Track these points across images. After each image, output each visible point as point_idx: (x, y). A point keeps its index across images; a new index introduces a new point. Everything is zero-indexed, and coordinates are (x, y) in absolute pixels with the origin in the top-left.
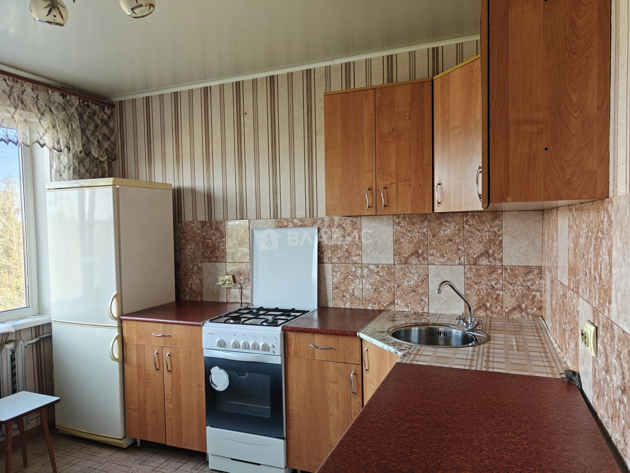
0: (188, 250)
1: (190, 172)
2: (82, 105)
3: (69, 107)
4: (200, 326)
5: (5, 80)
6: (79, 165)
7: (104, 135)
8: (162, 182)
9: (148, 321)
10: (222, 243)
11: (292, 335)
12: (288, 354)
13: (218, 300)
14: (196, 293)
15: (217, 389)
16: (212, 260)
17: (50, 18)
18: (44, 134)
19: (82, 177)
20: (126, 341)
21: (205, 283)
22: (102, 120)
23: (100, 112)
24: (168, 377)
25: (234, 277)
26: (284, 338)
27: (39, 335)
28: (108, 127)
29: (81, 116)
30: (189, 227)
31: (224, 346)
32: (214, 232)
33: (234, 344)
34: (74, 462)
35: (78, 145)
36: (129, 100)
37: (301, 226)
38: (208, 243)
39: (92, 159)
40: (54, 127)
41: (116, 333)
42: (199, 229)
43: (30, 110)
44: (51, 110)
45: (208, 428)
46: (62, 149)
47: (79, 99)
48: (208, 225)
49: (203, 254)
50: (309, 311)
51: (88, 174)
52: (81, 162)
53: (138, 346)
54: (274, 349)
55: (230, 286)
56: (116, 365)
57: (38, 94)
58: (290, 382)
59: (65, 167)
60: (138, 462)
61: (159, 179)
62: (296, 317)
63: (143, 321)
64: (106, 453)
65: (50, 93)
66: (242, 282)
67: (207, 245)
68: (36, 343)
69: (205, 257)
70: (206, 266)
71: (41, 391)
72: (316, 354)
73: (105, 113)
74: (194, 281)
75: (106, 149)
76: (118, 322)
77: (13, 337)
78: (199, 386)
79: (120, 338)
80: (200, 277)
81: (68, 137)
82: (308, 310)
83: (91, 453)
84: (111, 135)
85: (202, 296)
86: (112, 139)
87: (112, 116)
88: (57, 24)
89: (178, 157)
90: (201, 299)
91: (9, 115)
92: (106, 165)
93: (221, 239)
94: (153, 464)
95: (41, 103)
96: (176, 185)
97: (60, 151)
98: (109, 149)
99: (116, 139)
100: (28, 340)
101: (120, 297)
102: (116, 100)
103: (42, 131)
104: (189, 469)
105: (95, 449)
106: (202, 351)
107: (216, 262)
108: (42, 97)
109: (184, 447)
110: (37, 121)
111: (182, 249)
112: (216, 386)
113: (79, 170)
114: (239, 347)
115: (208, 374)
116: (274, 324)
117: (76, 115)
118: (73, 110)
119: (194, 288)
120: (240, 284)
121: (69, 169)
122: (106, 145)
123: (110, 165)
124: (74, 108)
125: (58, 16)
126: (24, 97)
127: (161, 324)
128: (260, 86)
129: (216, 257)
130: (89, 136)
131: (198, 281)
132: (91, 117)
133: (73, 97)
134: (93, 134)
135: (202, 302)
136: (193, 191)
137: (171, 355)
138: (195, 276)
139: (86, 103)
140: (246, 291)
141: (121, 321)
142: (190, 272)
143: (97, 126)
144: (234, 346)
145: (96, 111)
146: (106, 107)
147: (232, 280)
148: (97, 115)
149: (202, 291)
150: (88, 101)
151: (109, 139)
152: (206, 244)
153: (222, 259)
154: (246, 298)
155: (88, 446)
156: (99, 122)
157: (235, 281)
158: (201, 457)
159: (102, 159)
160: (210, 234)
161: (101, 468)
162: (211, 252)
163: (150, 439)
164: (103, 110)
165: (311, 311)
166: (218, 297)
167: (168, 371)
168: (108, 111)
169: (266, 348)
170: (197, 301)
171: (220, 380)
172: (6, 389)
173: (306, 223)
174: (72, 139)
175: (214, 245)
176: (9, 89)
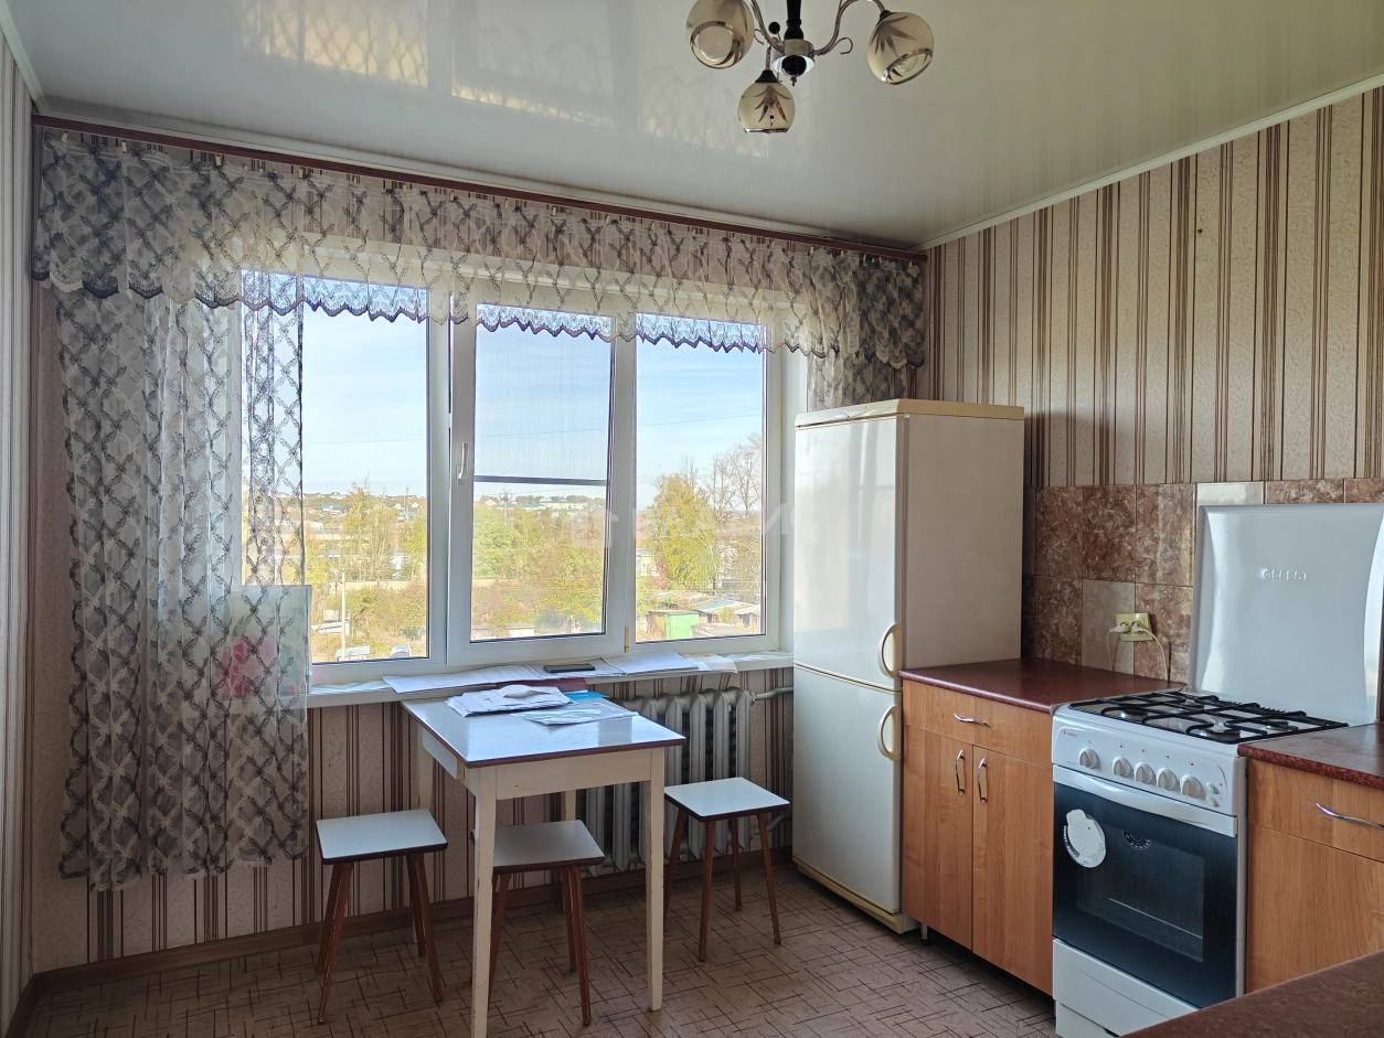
0: (1053, 550)
1: (1066, 378)
2: (865, 265)
3: (843, 273)
4: (1047, 712)
5: (743, 242)
6: (855, 380)
7: (904, 317)
8: (1007, 404)
9: (948, 688)
10: (1127, 538)
11: (1267, 773)
12: (1256, 818)
13: (1114, 667)
14: (1066, 646)
15: (1079, 860)
16: (1104, 575)
17: (766, 123)
18: (797, 328)
19: (857, 400)
20: (908, 722)
21: (1087, 627)
22: (901, 290)
23: (898, 274)
24: (980, 809)
25: (1152, 618)
26: (1247, 775)
27: (777, 686)
28: (911, 301)
29: (862, 286)
30: (1057, 499)
31: (1098, 766)
32: (1112, 512)
33: (1118, 765)
34: (811, 929)
35: (852, 342)
36: (952, 243)
37: (1340, 499)
38: (1097, 536)
39: (878, 365)
40: (816, 313)
41: (890, 702)
42: (1078, 504)
43: (778, 289)
44: (812, 283)
45: (1056, 942)
46: (826, 351)
47: (861, 256)
48: (1099, 495)
49: (1085, 559)
50: (1346, 725)
51: (869, 396)
52: (858, 372)
53: (928, 735)
54: (1216, 797)
55: (1143, 638)
56: (889, 767)
57: (793, 258)
58: (1258, 890)
59: (829, 386)
60: (916, 968)
61: (1001, 398)
62: (1296, 731)
63: (938, 686)
64: (865, 932)
65: (812, 252)
66: (1172, 632)
67: (1095, 541)
68: (771, 698)
69: (1088, 567)
70: (1091, 587)
71: (775, 790)
72: (1335, 833)
73: (908, 275)
74: (1062, 619)
75: (906, 345)
76: (896, 680)
77: (735, 682)
78: (1042, 844)
79: (898, 713)
80: (1076, 610)
81: (835, 328)
82: (1343, 722)
83: (840, 923)
84: (917, 316)
85: (1079, 654)
86: (918, 324)
87: (920, 279)
88: (778, 130)
89: (1041, 350)
90: (1076, 660)
91: (746, 301)
92: (904, 377)
93: (1126, 527)
94: (943, 982)
95: (798, 272)
96: (1036, 410)
97: (822, 356)
98: (913, 345)
99: (926, 323)
100: (759, 692)
101: (900, 631)
102: (930, 245)
103: (794, 322)
104: (1013, 1019)
105: (849, 918)
106: (1050, 770)
107: (1112, 580)
108: (799, 261)
109: (1007, 970)
110: (788, 305)
111: (1042, 546)
112: (1078, 854)
113: (854, 390)
114: (1130, 775)
115: (1060, 823)
116: (1229, 736)
117: (853, 286)
118: (847, 278)
119: (1062, 634)
120: (1167, 636)
121: (836, 389)
122: (906, 337)
123: (913, 377)
124: (850, 273)
125: (778, 117)
126: (770, 266)
127: (972, 699)
128: (1241, 159)
129: (1113, 569)
130: (874, 323)
131: (1070, 620)
132: (881, 288)
133: (849, 252)
134: (883, 319)
135: (1078, 667)
136: (1071, 421)
137: (989, 765)
138: (1065, 609)
139: (873, 261)
140: (1181, 654)
141: (900, 681)
142: (1056, 599)
143: (891, 302)
144: (1118, 770)
145: (890, 273)
146: (910, 265)
147: (1147, 624)
148: (892, 281)
149: (1080, 644)
150: (877, 257)
151: (912, 324)
152: (1092, 540)
153: (1127, 574)
154: (1181, 670)
155: (838, 910)
156: (895, 294)
157: (1154, 629)
158: (1041, 1003)
159: (897, 366)
160: (1103, 515)
161: (850, 955)
162: (1103, 558)
163: (943, 931)
164: (905, 268)
165: (1351, 724)
166: (1115, 661)
167: (981, 799)
168: (913, 270)
169: (1194, 789)
170: (1066, 665)
171: (1088, 843)
172: (719, 768)
173: (1355, 491)
174: (845, 333)
175: (1109, 541)
176: (749, 255)
